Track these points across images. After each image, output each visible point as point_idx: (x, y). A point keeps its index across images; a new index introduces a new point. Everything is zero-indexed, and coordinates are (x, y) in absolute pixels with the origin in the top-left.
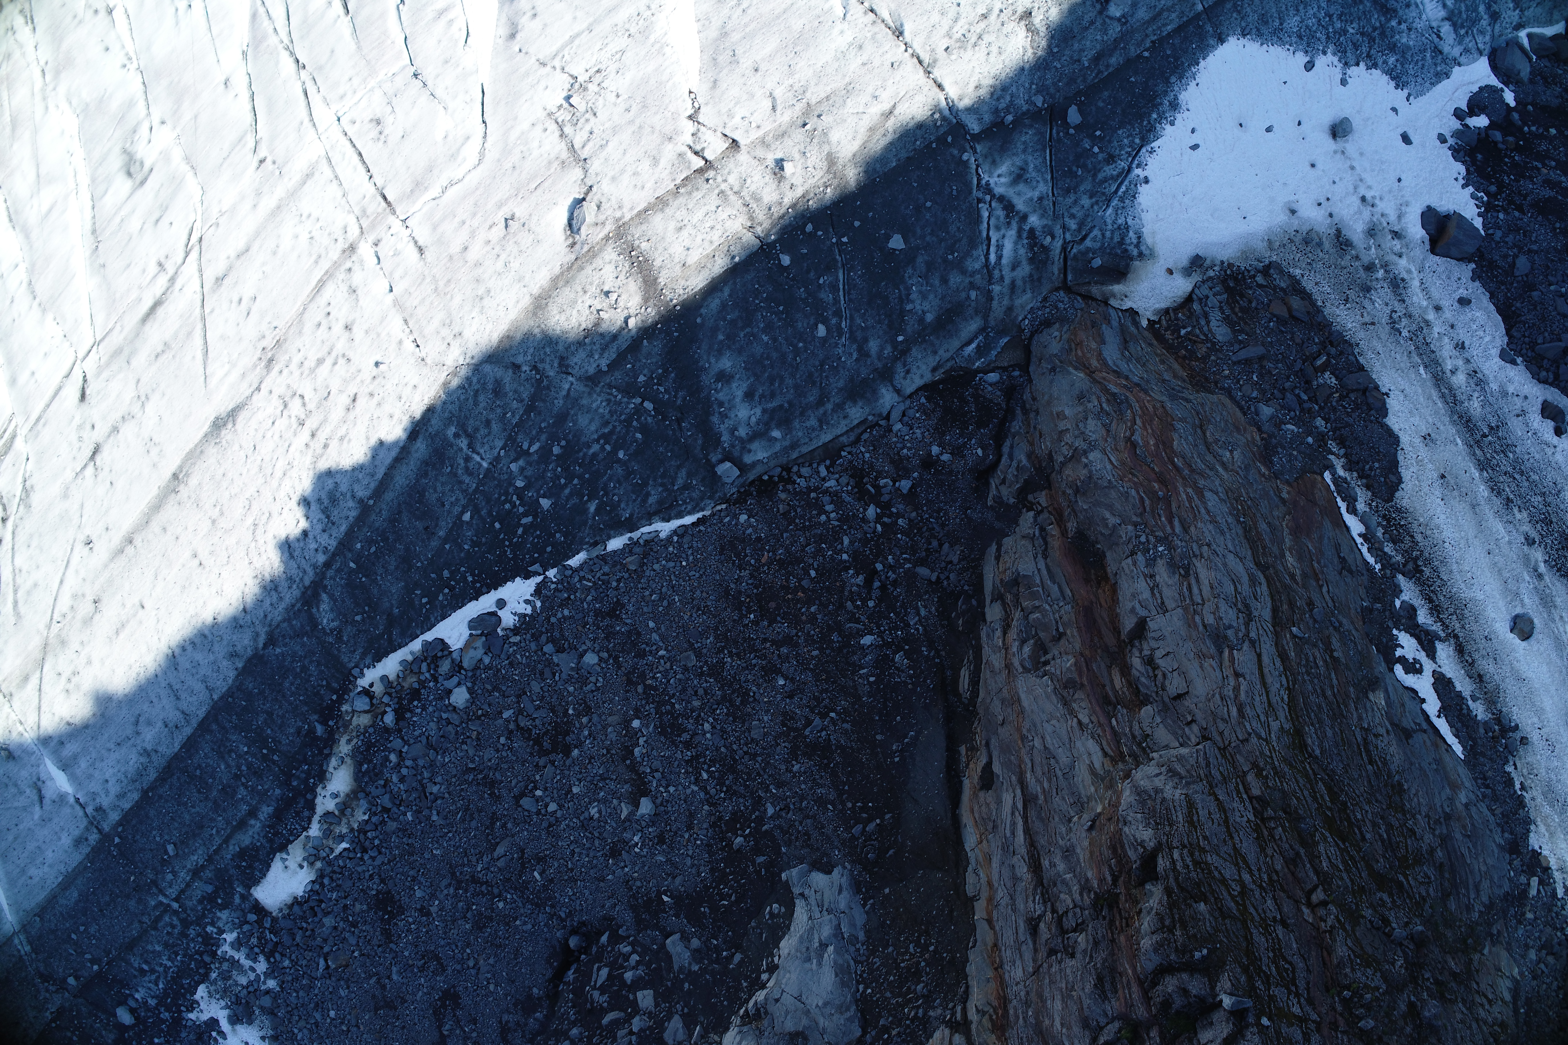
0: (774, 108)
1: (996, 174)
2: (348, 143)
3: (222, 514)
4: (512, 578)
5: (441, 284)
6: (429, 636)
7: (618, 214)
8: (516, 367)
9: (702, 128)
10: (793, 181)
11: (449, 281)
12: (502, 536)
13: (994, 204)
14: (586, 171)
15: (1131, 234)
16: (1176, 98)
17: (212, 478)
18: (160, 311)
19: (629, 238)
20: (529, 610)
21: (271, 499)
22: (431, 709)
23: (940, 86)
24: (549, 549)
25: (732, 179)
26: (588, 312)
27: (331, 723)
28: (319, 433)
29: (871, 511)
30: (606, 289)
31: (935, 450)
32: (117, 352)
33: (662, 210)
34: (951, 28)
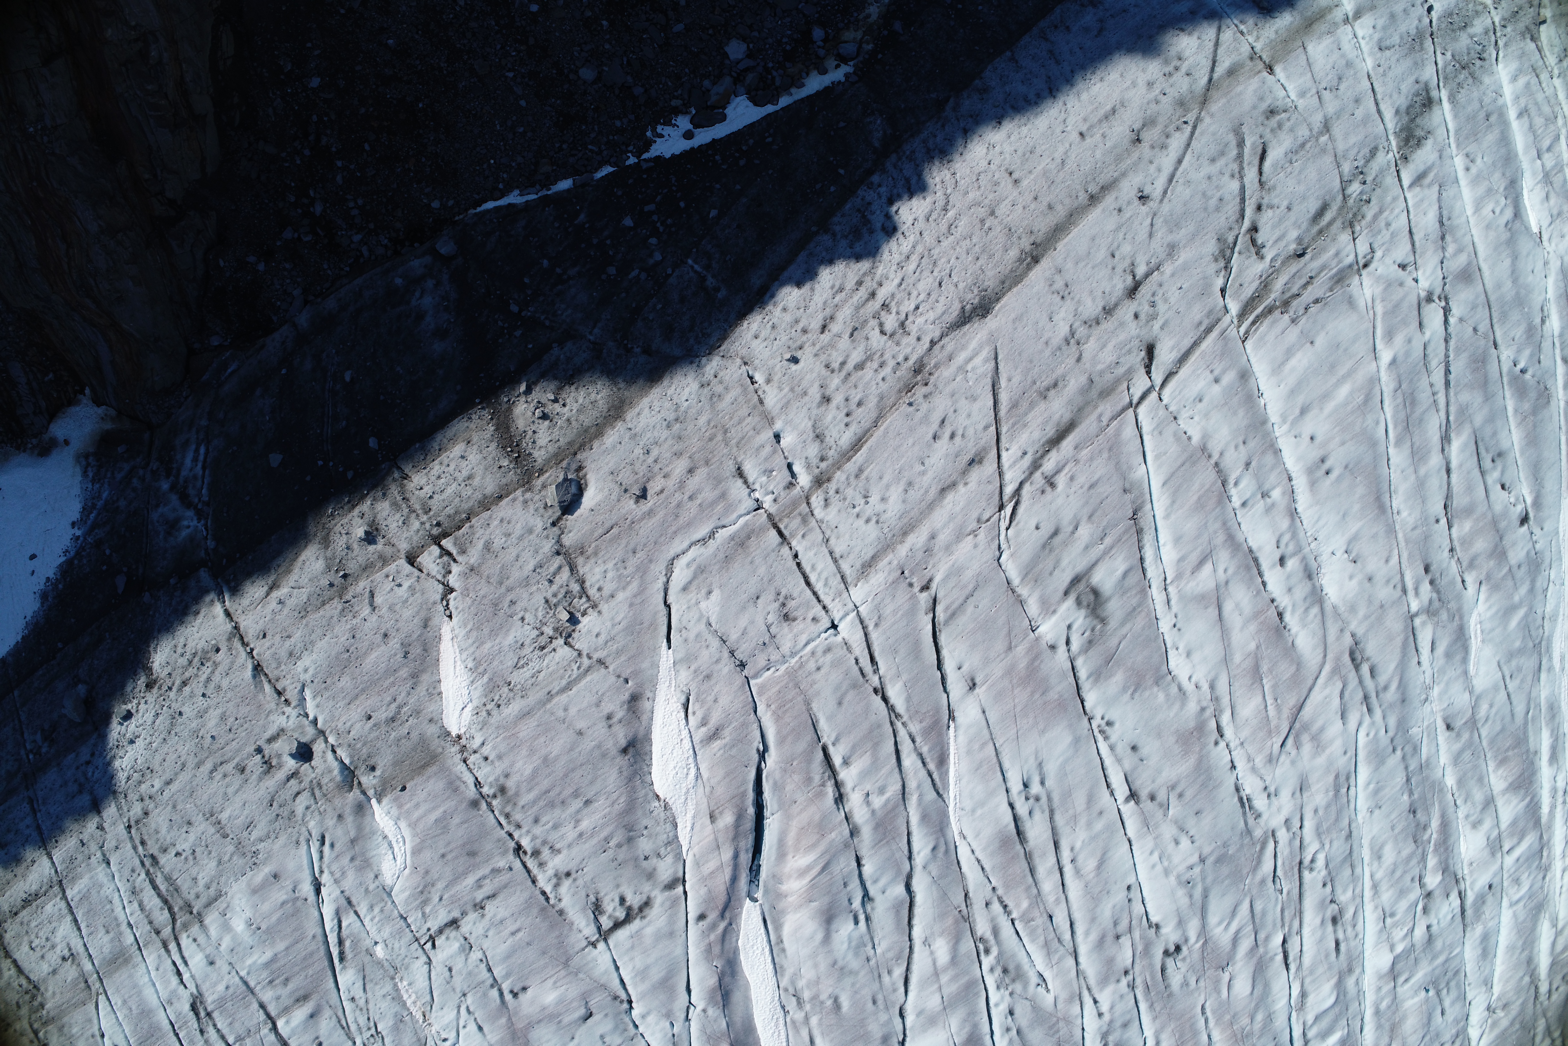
0: (372, 595)
1: (191, 529)
2: (822, 597)
3: (982, 221)
4: (673, 156)
5: (719, 437)
6: (770, 109)
7: (528, 495)
8: (647, 351)
9: (440, 577)
10: (361, 521)
11: (711, 439)
12: (679, 195)
13: (196, 500)
14: (559, 541)
15: (91, 474)
16: (42, 604)
17: (991, 256)
18: (1050, 432)
19: (519, 471)
20: (659, 129)
21: (925, 234)
22: (770, 40)
23: (228, 614)
24: (630, 181)
25: (416, 525)
26: (568, 401)
27: (886, 33)
28: (866, 296)
29: (318, 209)
30: (547, 423)
31: (261, 267)
32: (1106, 393)
33: (485, 497)
34: (213, 672)
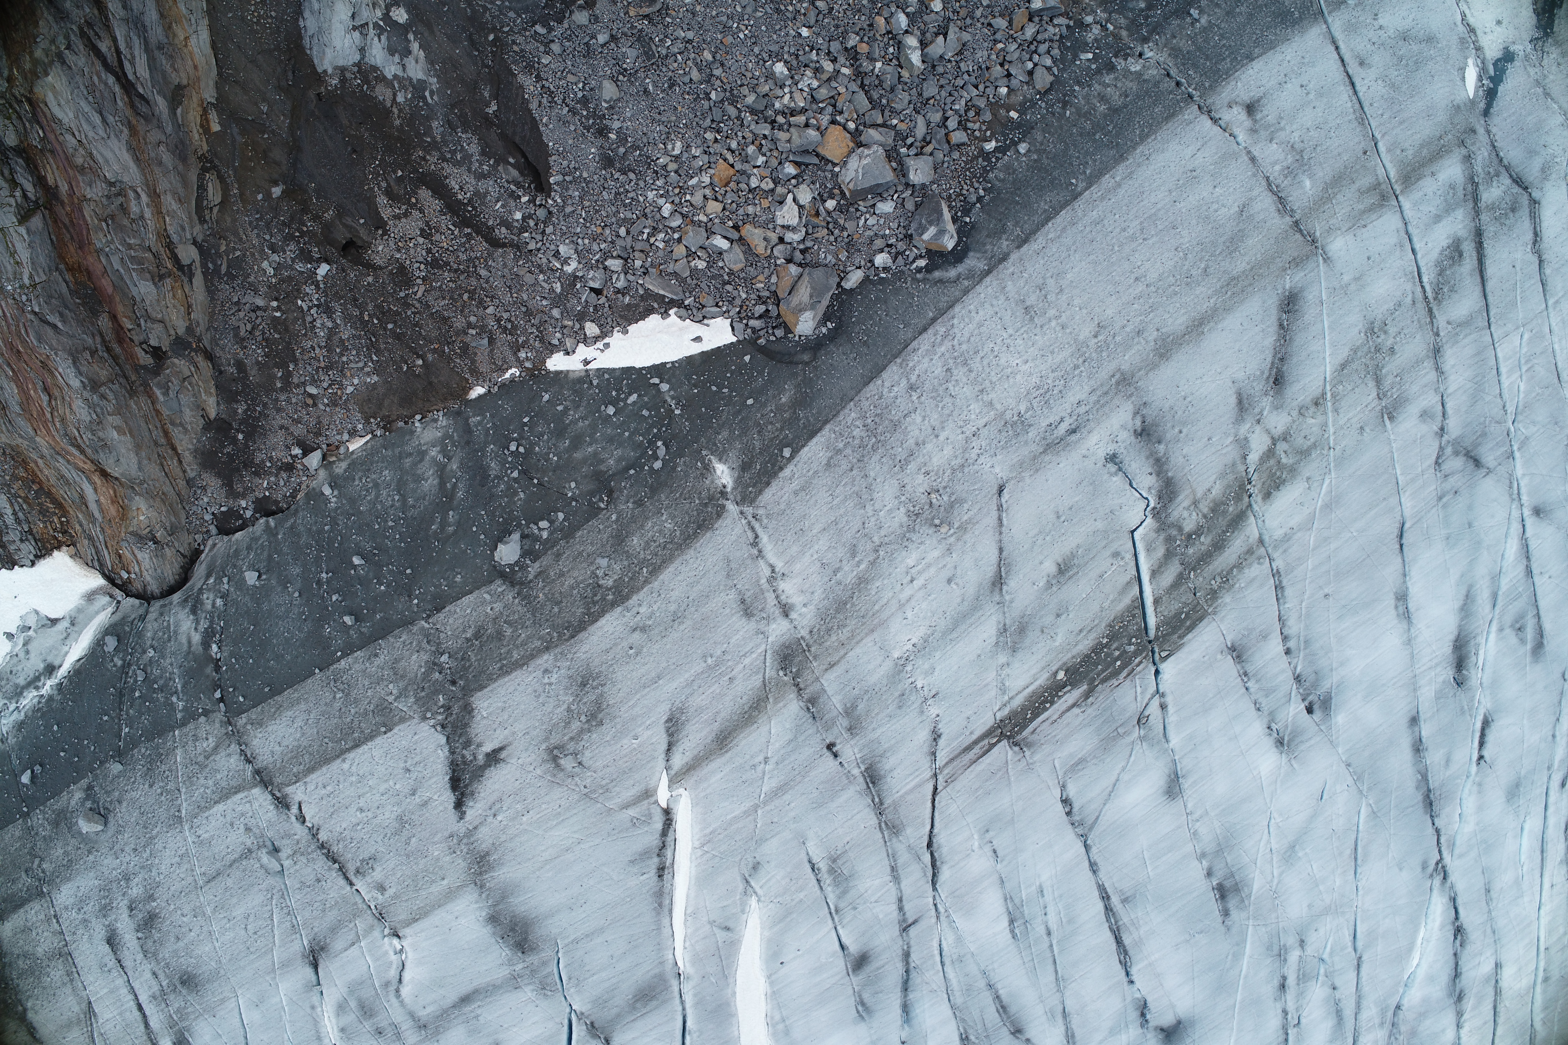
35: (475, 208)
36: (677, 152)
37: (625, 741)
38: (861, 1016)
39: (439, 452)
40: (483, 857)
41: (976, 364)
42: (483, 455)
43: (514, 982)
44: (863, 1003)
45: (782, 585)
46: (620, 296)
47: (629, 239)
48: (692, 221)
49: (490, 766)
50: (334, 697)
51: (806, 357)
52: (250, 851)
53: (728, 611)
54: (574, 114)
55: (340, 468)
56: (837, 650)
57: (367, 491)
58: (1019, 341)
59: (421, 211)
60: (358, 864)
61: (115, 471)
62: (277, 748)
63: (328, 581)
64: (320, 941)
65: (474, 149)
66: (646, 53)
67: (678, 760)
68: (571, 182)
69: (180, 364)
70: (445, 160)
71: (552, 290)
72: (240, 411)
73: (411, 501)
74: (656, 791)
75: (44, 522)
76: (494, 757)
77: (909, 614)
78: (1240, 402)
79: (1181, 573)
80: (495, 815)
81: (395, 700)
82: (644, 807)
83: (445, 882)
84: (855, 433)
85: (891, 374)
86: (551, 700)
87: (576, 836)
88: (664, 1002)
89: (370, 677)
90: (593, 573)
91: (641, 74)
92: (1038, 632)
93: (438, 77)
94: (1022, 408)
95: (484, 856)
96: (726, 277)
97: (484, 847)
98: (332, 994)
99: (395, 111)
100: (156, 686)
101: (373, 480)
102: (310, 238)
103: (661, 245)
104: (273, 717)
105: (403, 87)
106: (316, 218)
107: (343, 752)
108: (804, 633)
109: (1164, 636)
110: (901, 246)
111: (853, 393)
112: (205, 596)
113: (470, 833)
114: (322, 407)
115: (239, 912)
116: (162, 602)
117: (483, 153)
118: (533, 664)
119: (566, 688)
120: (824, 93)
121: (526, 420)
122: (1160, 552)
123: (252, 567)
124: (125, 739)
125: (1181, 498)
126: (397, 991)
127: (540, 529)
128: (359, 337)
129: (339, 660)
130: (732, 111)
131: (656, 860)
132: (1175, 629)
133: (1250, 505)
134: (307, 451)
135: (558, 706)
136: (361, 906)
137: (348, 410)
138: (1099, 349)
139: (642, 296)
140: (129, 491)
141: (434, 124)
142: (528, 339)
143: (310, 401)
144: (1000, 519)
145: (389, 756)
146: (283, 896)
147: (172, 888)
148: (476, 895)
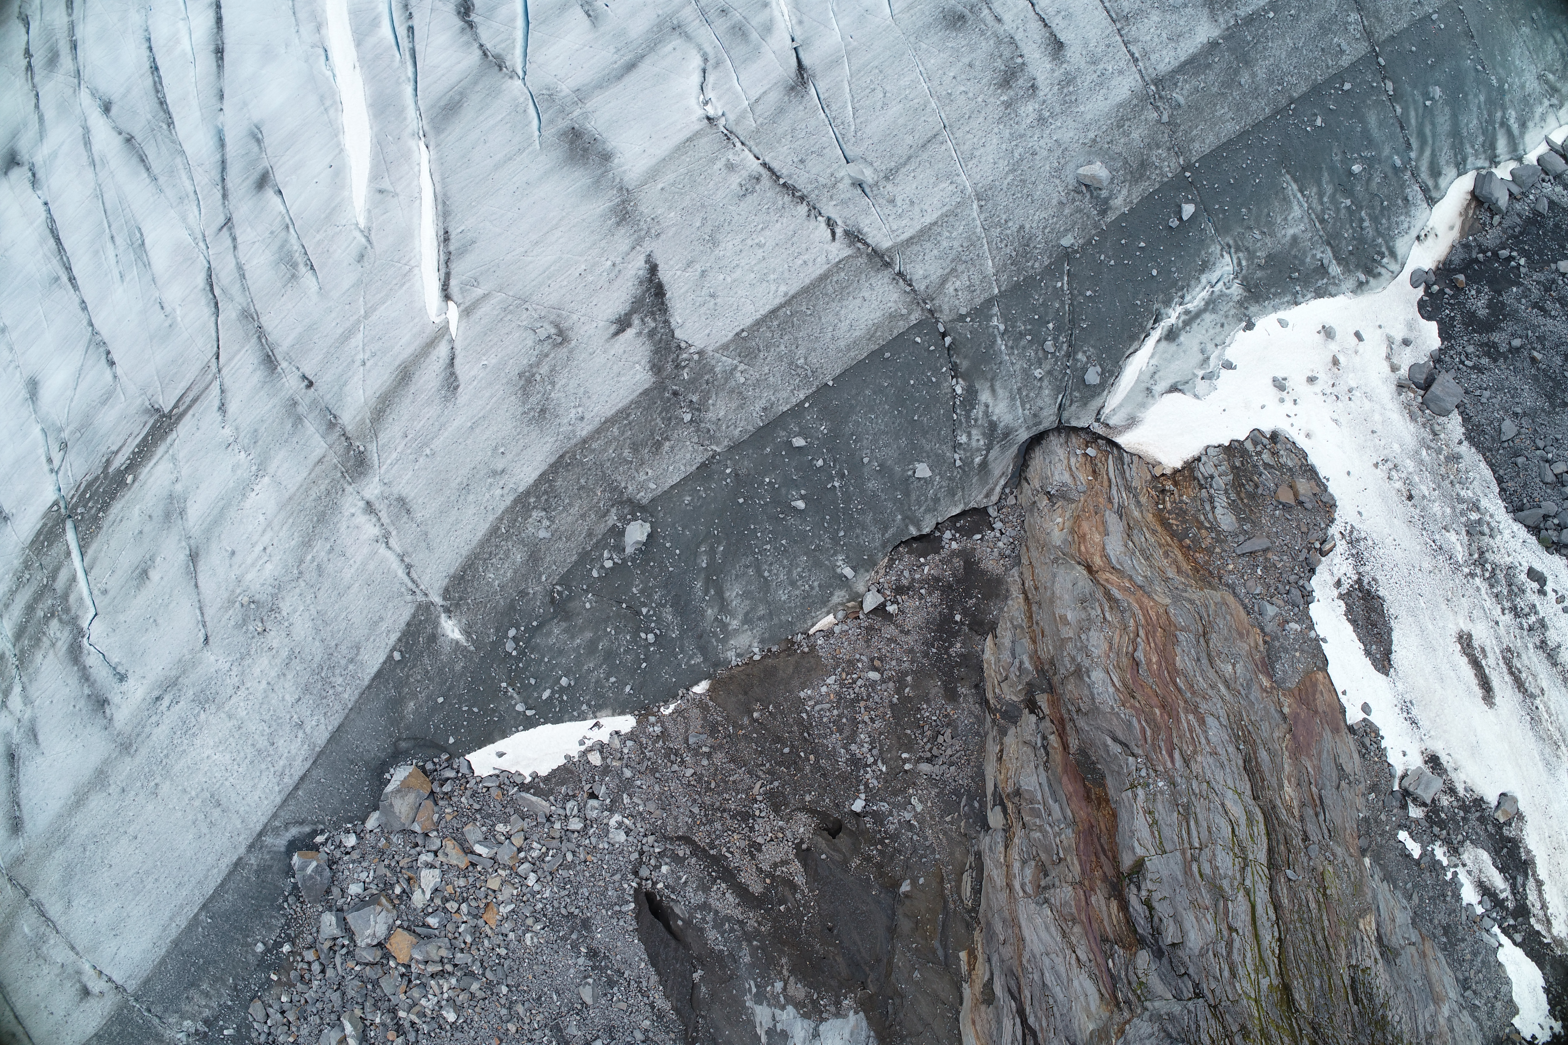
35: (710, 874)
36: (528, 935)
37: (494, 361)
38: (258, 129)
39: (729, 624)
40: (623, 219)
41: (249, 750)
42: (682, 625)
43: (581, 95)
44: (259, 141)
45: (376, 531)
46: (571, 793)
47: (564, 849)
48: (511, 869)
49: (626, 314)
50: (806, 359)
51: (403, 745)
52: (887, 178)
53: (420, 501)
54: (619, 971)
55: (839, 596)
56: (318, 476)
57: (801, 577)
58: (218, 775)
59: (760, 870)
60: (757, 187)
61: (1081, 571)
62: (867, 295)
63: (831, 478)
64: (795, 97)
65: (712, 935)
66: (560, 1030)
67: (443, 350)
68: (616, 904)
69: (1012, 694)
70: (741, 923)
71: (630, 796)
72: (958, 645)
73: (751, 572)
74: (460, 317)
75: (1181, 501)
76: (622, 324)
77: (261, 518)
78: (35, 736)
79: (54, 581)
80: (614, 265)
81: (736, 366)
82: (468, 298)
83: (660, 186)
84: (341, 679)
85: (321, 737)
86: (572, 391)
87: (530, 259)
88: (433, 106)
89: (769, 386)
90: (553, 522)
91: (564, 1010)
92: (154, 515)
93: (745, 1008)
94: (203, 716)
95: (621, 221)
96: (478, 816)
97: (622, 231)
98: (780, 41)
99: (785, 972)
100: (1029, 338)
101: (798, 588)
102: (874, 837)
103: (535, 845)
104: (877, 327)
105: (776, 997)
106: (868, 859)
107: (788, 303)
108: (349, 489)
109: (58, 524)
110: (337, 853)
111: (352, 716)
112: (982, 442)
113: (639, 242)
114: (864, 658)
115: (895, 109)
116: (1041, 428)
117: (702, 930)
118: (596, 423)
119: (559, 405)
120: (416, 993)
121: (644, 665)
122: (72, 599)
123: (927, 481)
124: (1062, 274)
125: (64, 649)
126: (706, 60)
127: (611, 558)
128: (820, 736)
129: (807, 398)
130: (489, 974)
131: (452, 248)
132: (51, 531)
133: (14, 646)
134: (880, 610)
135: (564, 386)
136: (751, 143)
137: (834, 658)
138: (152, 773)
139: (552, 794)
140: (1066, 550)
141: (747, 959)
142: (653, 744)
143: (877, 663)
144: (202, 614)
145: (735, 307)
146: (843, 135)
147: (981, 119)
148: (626, 179)
